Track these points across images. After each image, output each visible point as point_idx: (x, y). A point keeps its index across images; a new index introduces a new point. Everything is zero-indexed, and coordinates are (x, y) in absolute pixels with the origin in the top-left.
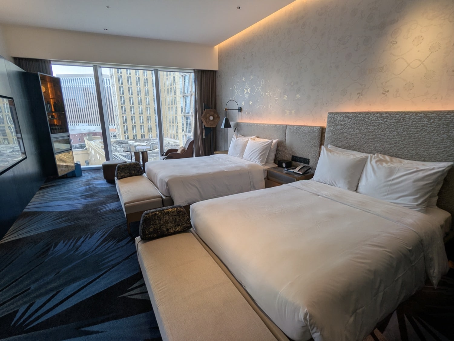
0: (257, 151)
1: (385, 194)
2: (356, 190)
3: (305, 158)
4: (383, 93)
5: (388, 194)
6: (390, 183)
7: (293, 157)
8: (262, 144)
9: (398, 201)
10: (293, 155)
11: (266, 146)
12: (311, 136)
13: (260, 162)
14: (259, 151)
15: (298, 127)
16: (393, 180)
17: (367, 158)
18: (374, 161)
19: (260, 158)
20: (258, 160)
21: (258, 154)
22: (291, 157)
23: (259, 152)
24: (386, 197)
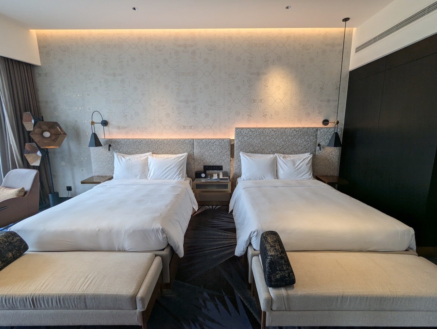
0: (173, 167)
1: (296, 176)
2: (278, 178)
3: (219, 165)
4: (264, 116)
5: (297, 176)
6: (297, 168)
7: (205, 167)
8: (177, 159)
9: (303, 178)
10: (205, 165)
11: (183, 161)
12: (222, 147)
13: (181, 178)
14: (176, 168)
15: (208, 140)
16: (297, 166)
17: (276, 157)
18: (281, 158)
19: (180, 174)
20: (177, 176)
21: (176, 170)
22: (202, 167)
23: (178, 168)
24: (297, 177)
